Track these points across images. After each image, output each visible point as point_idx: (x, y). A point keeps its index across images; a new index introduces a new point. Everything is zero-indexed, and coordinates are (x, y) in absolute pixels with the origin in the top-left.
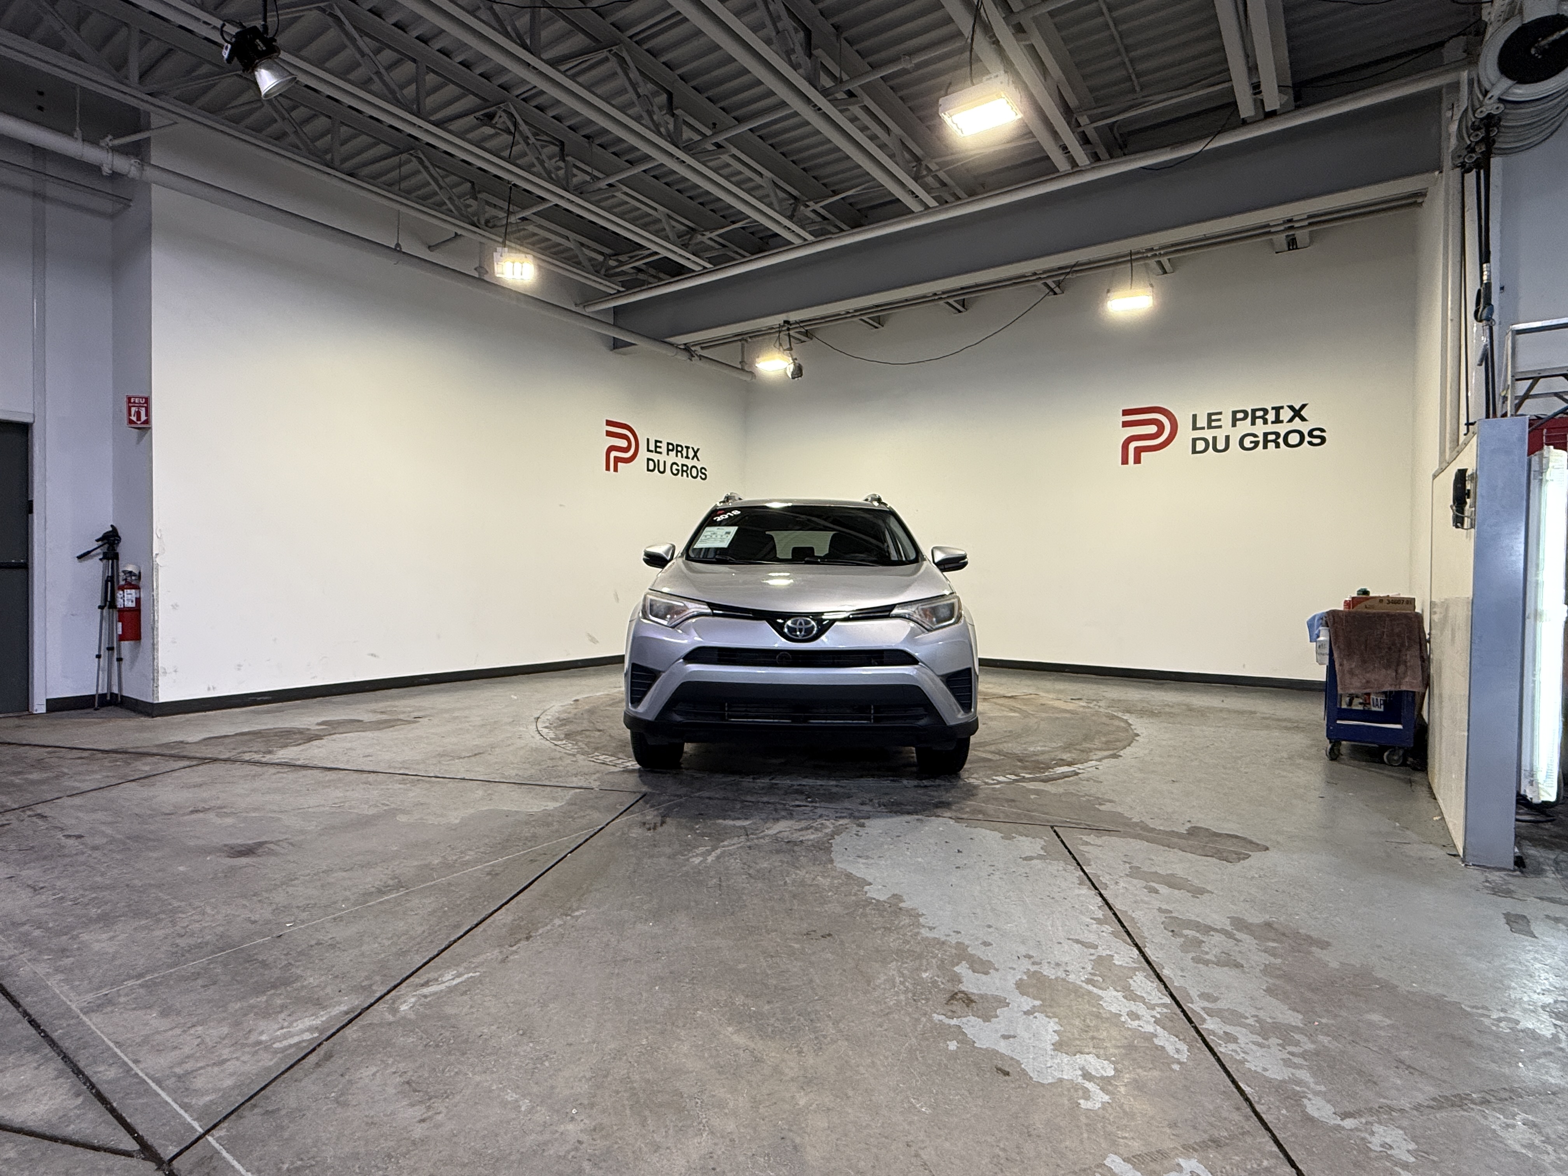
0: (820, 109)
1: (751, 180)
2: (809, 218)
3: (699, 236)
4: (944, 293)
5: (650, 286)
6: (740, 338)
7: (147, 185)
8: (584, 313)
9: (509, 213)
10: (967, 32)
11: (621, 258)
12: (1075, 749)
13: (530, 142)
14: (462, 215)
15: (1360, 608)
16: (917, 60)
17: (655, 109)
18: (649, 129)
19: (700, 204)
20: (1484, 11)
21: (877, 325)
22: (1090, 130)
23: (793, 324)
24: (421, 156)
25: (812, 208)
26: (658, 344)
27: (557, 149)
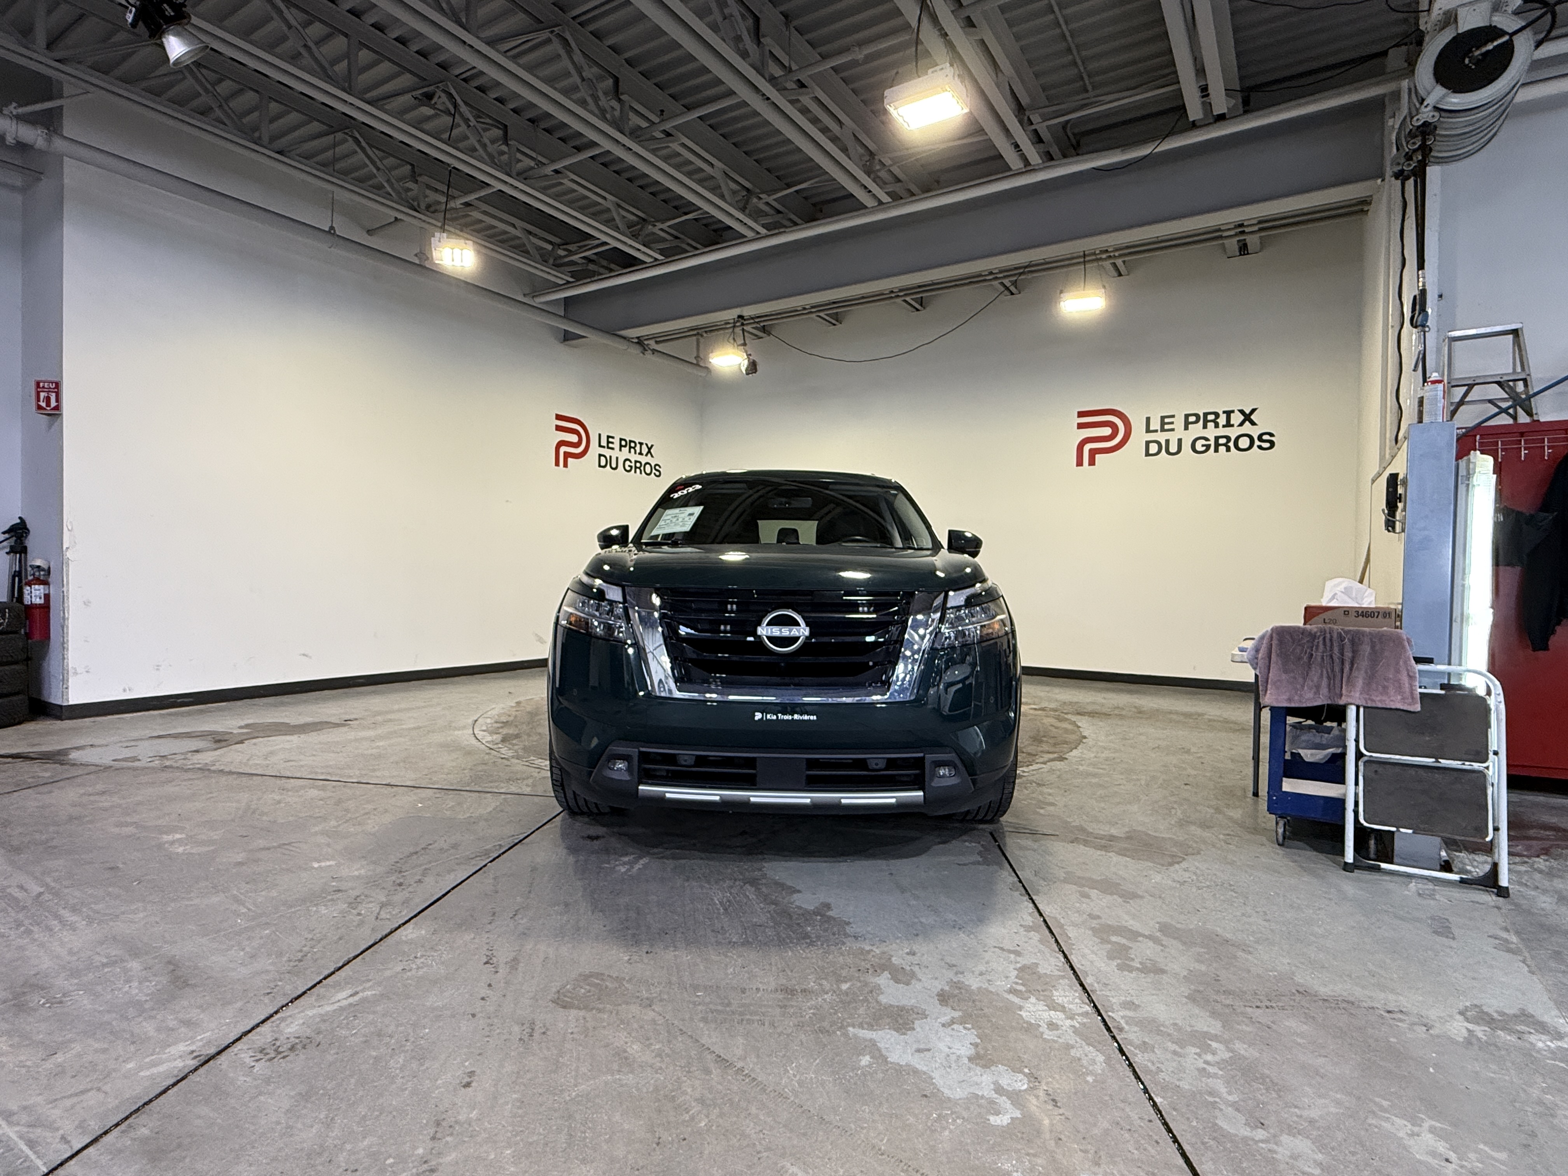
0: (768, 99)
1: (701, 170)
2: (762, 211)
3: (650, 227)
4: (901, 290)
5: (600, 277)
6: (695, 332)
7: (57, 158)
8: (535, 305)
9: (450, 197)
10: (914, 24)
11: (570, 247)
12: (1022, 752)
13: (472, 124)
14: (402, 199)
16: (867, 51)
17: (600, 94)
18: (594, 115)
19: (651, 193)
20: (1422, 22)
21: (834, 322)
22: (1042, 129)
23: (748, 319)
24: (358, 136)
25: (764, 201)
26: (612, 337)
27: (501, 132)
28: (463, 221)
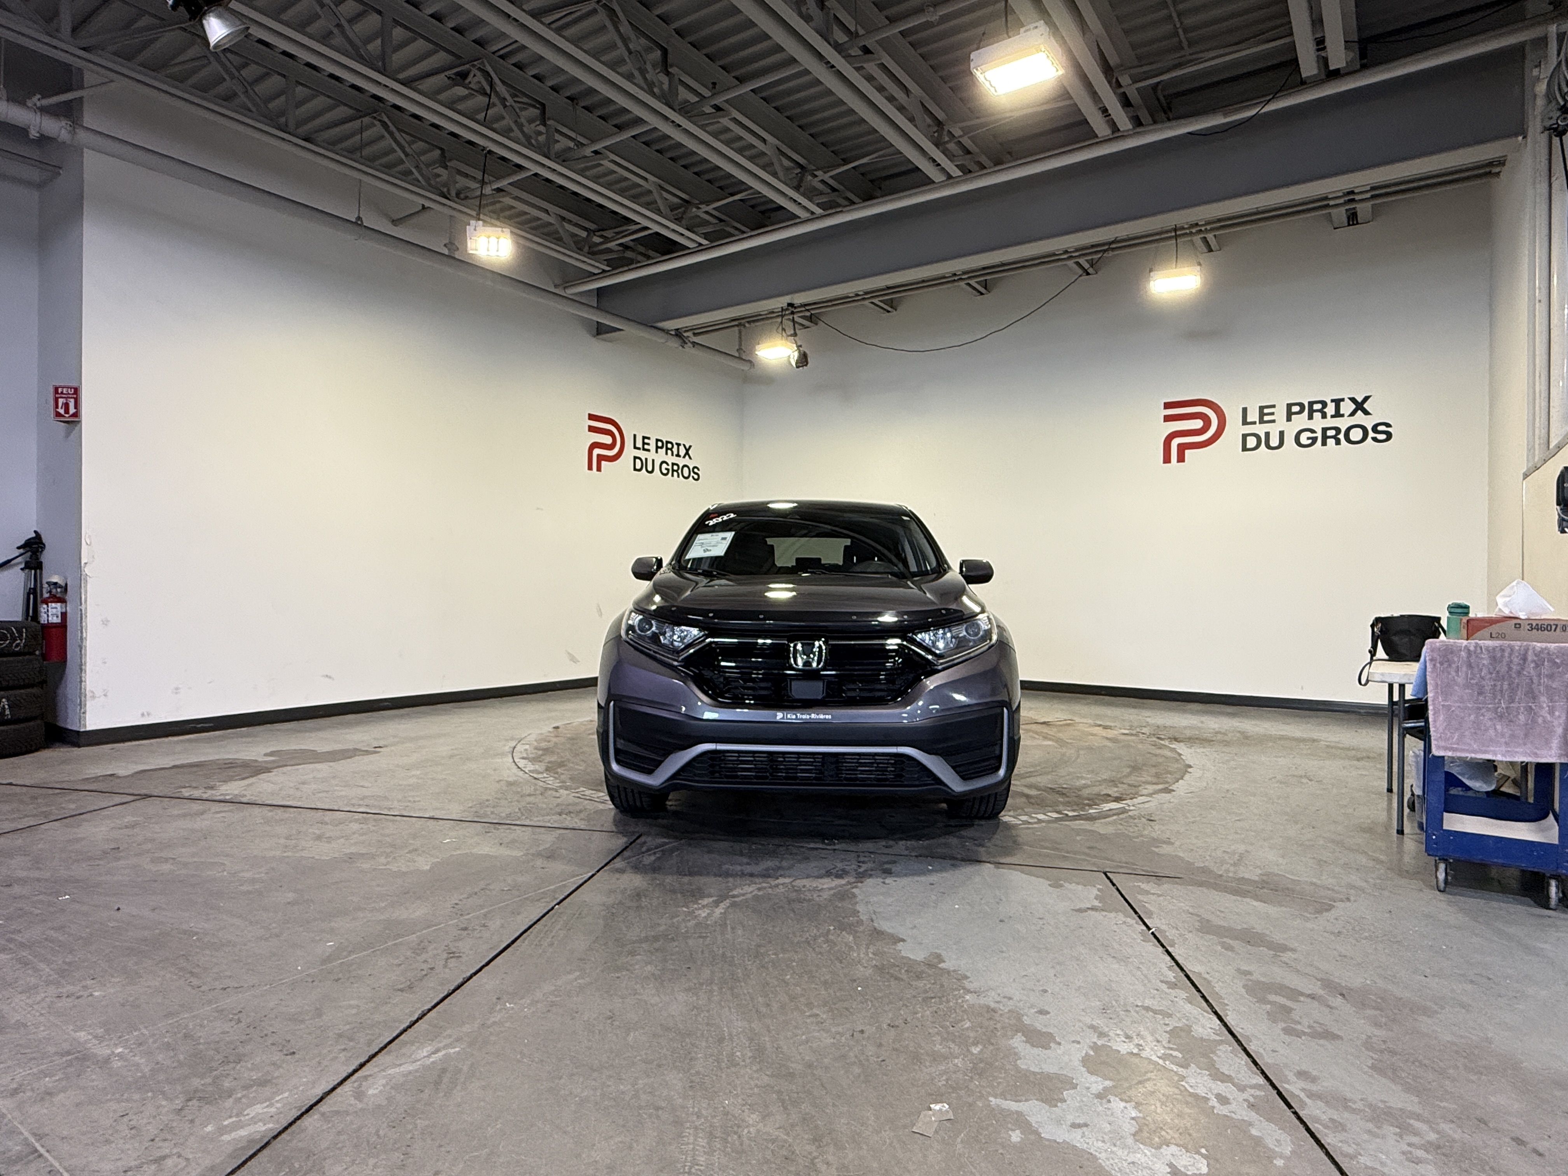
0: (833, 66)
1: (754, 146)
2: (817, 189)
3: (694, 209)
4: (964, 273)
6: (736, 323)
7: (79, 151)
8: (564, 295)
9: (483, 183)
11: (604, 233)
12: (1124, 783)
13: (508, 104)
14: (430, 185)
16: (942, 12)
17: (649, 67)
18: (641, 88)
19: (695, 173)
21: (889, 309)
22: (1132, 92)
23: (799, 307)
24: (386, 119)
25: (820, 178)
26: (649, 329)
27: (538, 112)
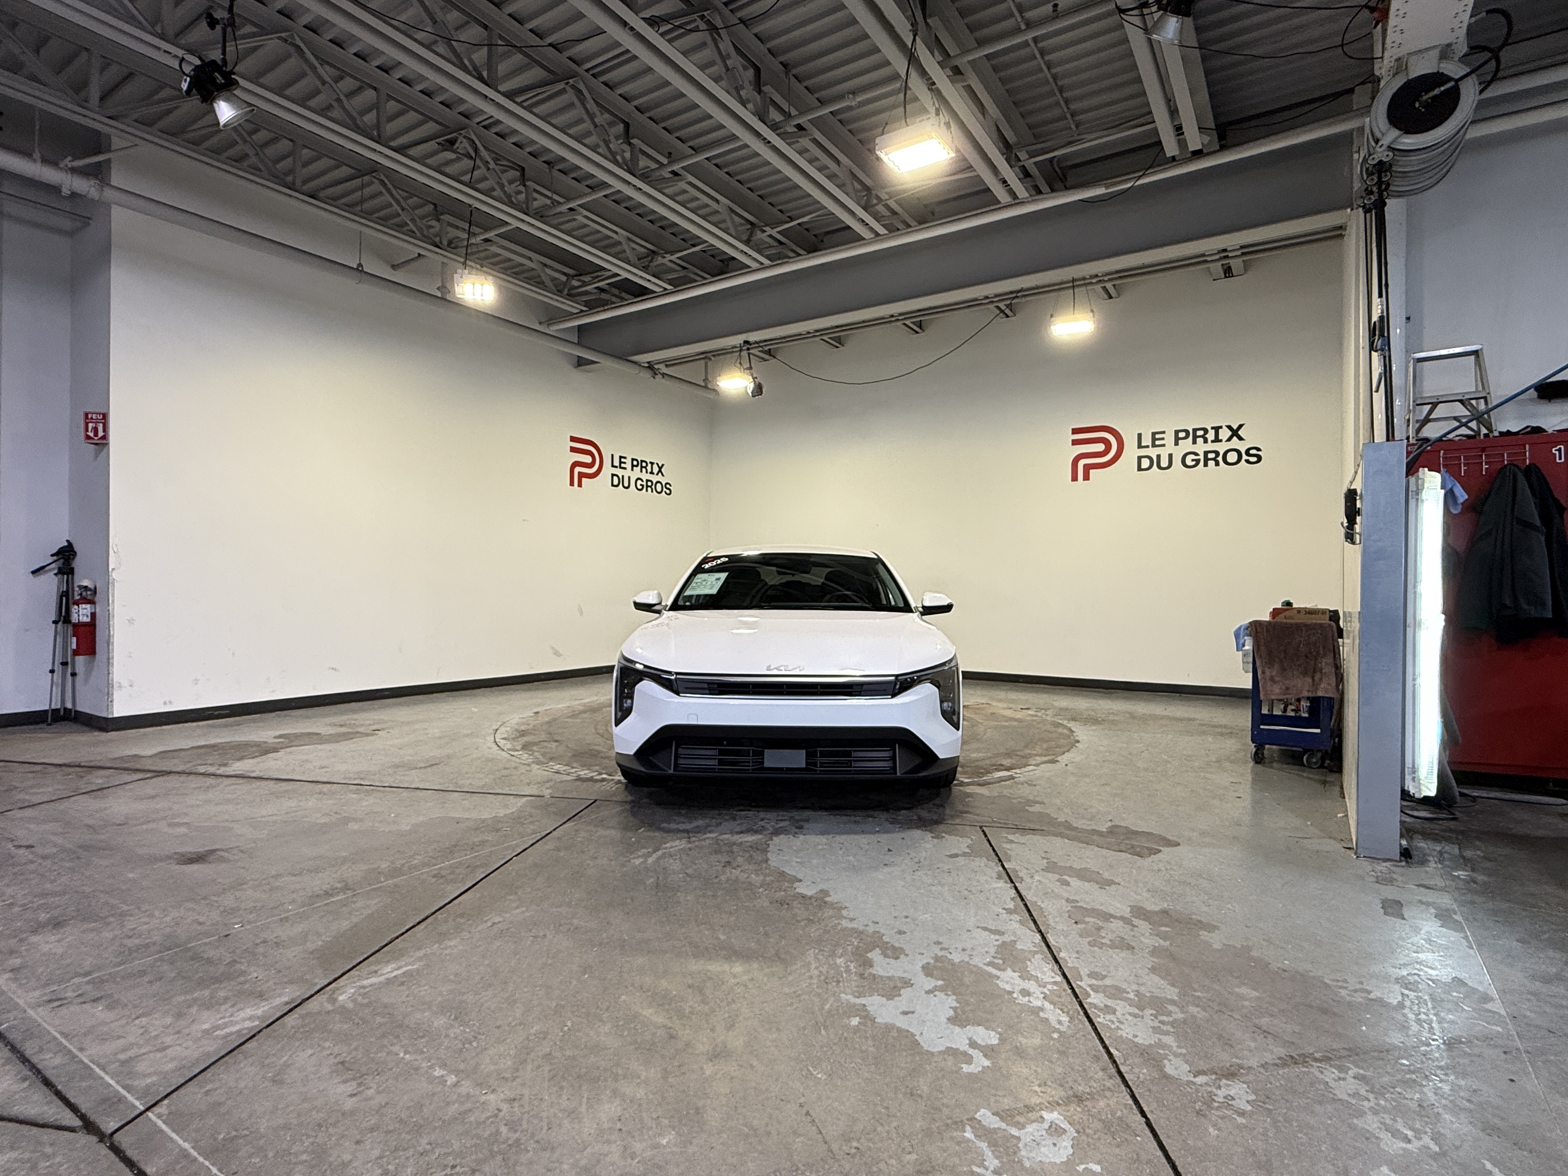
0: (769, 142)
1: (707, 206)
2: (767, 243)
3: (660, 258)
4: (901, 315)
6: (704, 355)
7: (108, 206)
8: (548, 331)
9: (471, 234)
10: (903, 76)
11: (584, 279)
12: (1017, 755)
13: (491, 167)
14: (424, 235)
15: (1280, 619)
16: (860, 98)
17: (612, 138)
18: (606, 158)
19: (661, 227)
20: (1376, 66)
21: (838, 345)
22: (1030, 164)
23: (754, 344)
24: (383, 179)
25: (768, 233)
26: (621, 362)
27: (519, 174)
28: (482, 255)
